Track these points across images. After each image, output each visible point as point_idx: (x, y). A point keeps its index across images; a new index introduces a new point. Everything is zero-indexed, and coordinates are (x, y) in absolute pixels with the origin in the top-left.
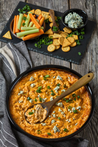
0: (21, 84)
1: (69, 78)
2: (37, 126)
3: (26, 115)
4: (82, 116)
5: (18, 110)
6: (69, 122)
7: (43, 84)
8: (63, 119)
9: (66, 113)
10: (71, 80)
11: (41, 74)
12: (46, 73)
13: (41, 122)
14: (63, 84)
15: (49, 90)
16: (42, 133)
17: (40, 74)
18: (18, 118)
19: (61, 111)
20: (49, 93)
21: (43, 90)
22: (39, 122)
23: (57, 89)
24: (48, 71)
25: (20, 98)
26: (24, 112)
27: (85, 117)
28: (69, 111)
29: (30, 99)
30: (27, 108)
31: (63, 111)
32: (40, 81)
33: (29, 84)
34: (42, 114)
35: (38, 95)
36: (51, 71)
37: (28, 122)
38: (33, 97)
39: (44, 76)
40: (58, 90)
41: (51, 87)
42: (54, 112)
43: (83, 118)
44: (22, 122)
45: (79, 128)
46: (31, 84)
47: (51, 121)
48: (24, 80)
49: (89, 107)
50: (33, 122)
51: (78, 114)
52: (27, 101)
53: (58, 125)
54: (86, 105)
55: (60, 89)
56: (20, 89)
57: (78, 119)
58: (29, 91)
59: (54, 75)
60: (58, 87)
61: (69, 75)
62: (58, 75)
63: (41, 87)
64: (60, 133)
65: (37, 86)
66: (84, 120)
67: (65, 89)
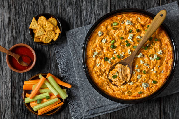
0: (92, 43)
1: (139, 18)
2: (125, 87)
3: (110, 79)
4: (165, 60)
5: (100, 75)
6: (155, 72)
7: (113, 35)
8: (148, 70)
9: (148, 63)
10: (141, 20)
12: (113, 20)
13: (127, 81)
14: (135, 28)
15: (123, 41)
16: (132, 94)
17: (107, 24)
18: (103, 84)
19: (144, 62)
20: (124, 45)
21: (117, 43)
22: (126, 83)
23: (131, 37)
24: (115, 18)
25: (96, 60)
26: (106, 76)
27: (169, 62)
28: (152, 60)
29: (107, 59)
30: (108, 71)
32: (110, 32)
33: (99, 41)
34: (126, 73)
35: (114, 51)
36: (117, 16)
37: (115, 85)
38: (109, 55)
39: (112, 26)
40: (133, 38)
41: (123, 36)
42: (136, 67)
43: (167, 63)
44: (108, 87)
45: (168, 77)
46: (102, 40)
47: (137, 77)
48: (93, 38)
49: (170, 49)
50: (120, 85)
51: (161, 59)
52: (106, 62)
53: (145, 80)
54: (166, 47)
55: (134, 35)
56: (93, 50)
57: (163, 65)
58: (102, 49)
59: (121, 20)
60: (132, 35)
61: (139, 16)
62: (126, 18)
63: (114, 41)
64: (150, 88)
65: (109, 41)
66: (170, 65)
67: (139, 33)
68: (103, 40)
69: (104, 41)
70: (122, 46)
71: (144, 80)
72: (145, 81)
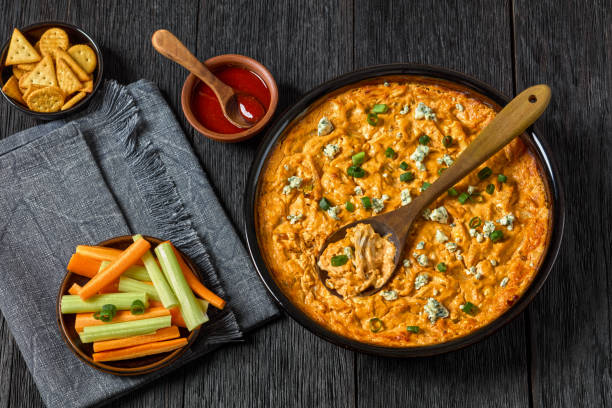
0: (290, 150)
1: (459, 107)
2: (368, 302)
3: (323, 268)
4: (519, 249)
5: (292, 250)
6: (477, 276)
7: (366, 141)
8: (456, 267)
9: (462, 244)
10: (467, 113)
11: (357, 103)
12: (374, 96)
13: (377, 286)
14: (442, 132)
15: (392, 163)
16: (385, 328)
17: (352, 102)
18: (295, 281)
19: (446, 238)
20: (393, 175)
21: (372, 163)
22: (370, 290)
23: (423, 156)
24: (381, 90)
25: (291, 202)
26: (313, 257)
27: (531, 254)
28: (475, 237)
29: (330, 204)
30: (322, 241)
31: (451, 238)
32: (356, 130)
33: (316, 147)
34: (380, 258)
35: (357, 185)
36: (389, 86)
37: (333, 292)
38: (338, 196)
39: (367, 111)
40: (426, 159)
41: (397, 148)
42: (419, 247)
43: (524, 258)
44: (310, 293)
45: (516, 297)
46: (324, 148)
47: (414, 281)
48: (298, 134)
49: (544, 213)
50: (352, 292)
51: (507, 242)
52: (320, 215)
53: (439, 294)
54: (532, 207)
55: (432, 152)
56: (290, 170)
57: (509, 262)
58: (321, 174)
59: (402, 99)
60: (425, 149)
61: (460, 97)
62: (418, 100)
63: (362, 154)
64: (449, 321)
65: (347, 152)
66: (531, 265)
67: (450, 150)
68: (328, 147)
69: (329, 151)
70: (385, 175)
71: (435, 293)
72: (439, 298)
